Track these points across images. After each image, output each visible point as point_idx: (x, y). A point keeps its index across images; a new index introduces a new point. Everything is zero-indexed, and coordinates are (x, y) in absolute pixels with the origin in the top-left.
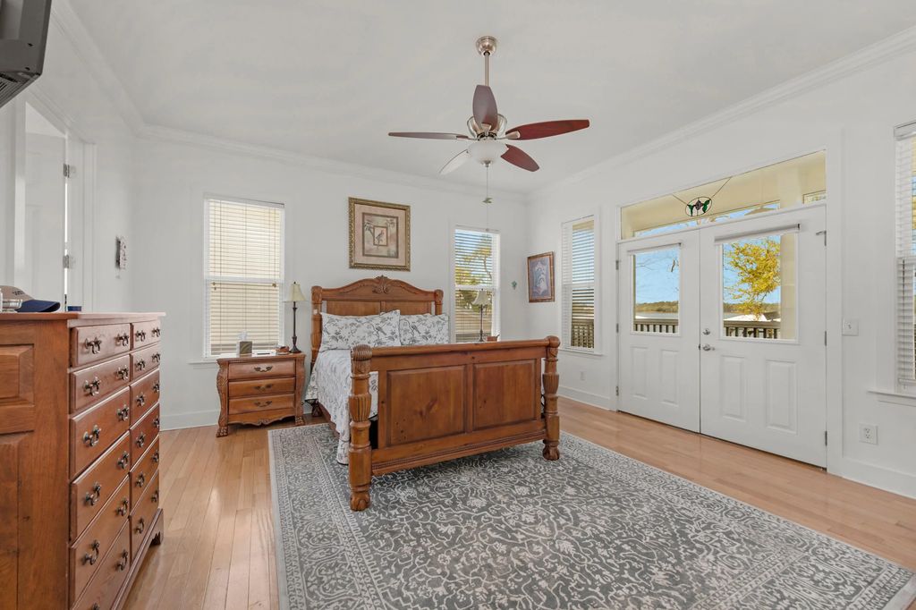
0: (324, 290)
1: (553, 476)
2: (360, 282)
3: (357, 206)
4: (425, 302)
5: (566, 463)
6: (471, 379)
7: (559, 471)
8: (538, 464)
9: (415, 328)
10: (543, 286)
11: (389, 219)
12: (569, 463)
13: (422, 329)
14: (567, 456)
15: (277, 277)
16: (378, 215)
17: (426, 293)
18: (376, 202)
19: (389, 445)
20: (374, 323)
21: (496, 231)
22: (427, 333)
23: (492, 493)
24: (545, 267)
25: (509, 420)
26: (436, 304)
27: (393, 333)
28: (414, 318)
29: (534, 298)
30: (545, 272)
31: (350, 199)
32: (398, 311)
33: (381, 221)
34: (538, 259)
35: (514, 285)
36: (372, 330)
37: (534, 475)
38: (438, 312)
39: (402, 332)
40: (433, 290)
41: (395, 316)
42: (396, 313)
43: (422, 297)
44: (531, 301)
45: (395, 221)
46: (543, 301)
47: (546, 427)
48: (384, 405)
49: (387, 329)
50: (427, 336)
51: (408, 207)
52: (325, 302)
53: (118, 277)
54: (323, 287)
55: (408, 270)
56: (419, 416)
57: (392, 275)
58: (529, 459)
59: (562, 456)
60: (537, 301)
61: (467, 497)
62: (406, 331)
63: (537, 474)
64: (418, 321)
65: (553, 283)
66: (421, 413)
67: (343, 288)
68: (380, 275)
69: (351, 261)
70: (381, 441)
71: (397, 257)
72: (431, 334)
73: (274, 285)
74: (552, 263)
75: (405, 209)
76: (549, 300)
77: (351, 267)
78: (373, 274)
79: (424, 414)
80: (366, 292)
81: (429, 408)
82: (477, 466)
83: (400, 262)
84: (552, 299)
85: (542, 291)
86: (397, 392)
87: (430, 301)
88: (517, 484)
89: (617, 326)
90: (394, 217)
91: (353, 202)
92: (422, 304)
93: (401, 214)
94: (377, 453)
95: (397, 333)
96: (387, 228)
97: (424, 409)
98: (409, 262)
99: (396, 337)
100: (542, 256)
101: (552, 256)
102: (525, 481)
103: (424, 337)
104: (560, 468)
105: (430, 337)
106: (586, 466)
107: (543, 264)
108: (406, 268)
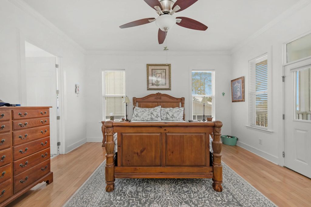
0: (137, 99)
1: (210, 203)
2: (150, 95)
3: (150, 67)
4: (177, 102)
5: (225, 196)
6: (164, 141)
7: (217, 200)
8: (207, 192)
9: (167, 113)
10: (239, 94)
11: (162, 70)
12: (227, 196)
13: (171, 114)
14: (229, 191)
15: (123, 95)
16: (158, 69)
17: (177, 99)
18: (157, 64)
19: (122, 166)
20: (150, 111)
21: (213, 70)
22: (173, 115)
23: (168, 203)
24: (239, 84)
25: (188, 163)
26: (182, 103)
27: (157, 115)
28: (168, 109)
29: (235, 100)
30: (239, 87)
31: (147, 64)
32: (160, 106)
33: (159, 71)
34: (236, 81)
35: (224, 94)
36: (149, 113)
37: (199, 198)
38: (182, 106)
39: (163, 115)
40: (181, 98)
41: (159, 108)
42: (159, 107)
43: (176, 101)
44: (233, 102)
45: (164, 70)
46: (239, 101)
47: (213, 171)
48: (120, 147)
49: (155, 113)
50: (173, 116)
51: (170, 64)
52: (137, 103)
53: (77, 96)
54: (137, 98)
55: (170, 90)
56: (136, 155)
57: (162, 92)
58: (204, 187)
59: (225, 190)
60: (235, 101)
61: (153, 201)
62: (164, 114)
63: (202, 198)
64: (169, 110)
65: (244, 92)
66: (138, 154)
67: (143, 98)
68: (158, 92)
69: (148, 88)
70: (119, 164)
71: (166, 85)
72: (174, 116)
73: (122, 97)
74: (243, 82)
75: (169, 65)
76: (242, 101)
77: (148, 90)
78: (155, 92)
79: (139, 154)
80: (152, 99)
81: (142, 152)
82: (173, 183)
83: (167, 87)
84: (243, 100)
85: (238, 96)
86: (126, 142)
87: (179, 102)
88: (185, 202)
89: (284, 116)
90: (164, 69)
91: (148, 65)
92: (175, 103)
93: (167, 68)
94: (117, 168)
95: (159, 115)
96: (161, 74)
97: (139, 152)
98: (171, 87)
99: (159, 117)
100: (238, 79)
101: (243, 79)
102: (191, 201)
103: (171, 117)
104: (219, 198)
105: (174, 117)
106: (238, 202)
107: (238, 83)
108: (169, 89)
